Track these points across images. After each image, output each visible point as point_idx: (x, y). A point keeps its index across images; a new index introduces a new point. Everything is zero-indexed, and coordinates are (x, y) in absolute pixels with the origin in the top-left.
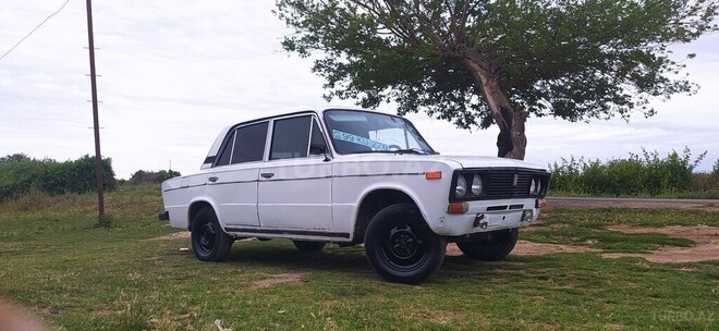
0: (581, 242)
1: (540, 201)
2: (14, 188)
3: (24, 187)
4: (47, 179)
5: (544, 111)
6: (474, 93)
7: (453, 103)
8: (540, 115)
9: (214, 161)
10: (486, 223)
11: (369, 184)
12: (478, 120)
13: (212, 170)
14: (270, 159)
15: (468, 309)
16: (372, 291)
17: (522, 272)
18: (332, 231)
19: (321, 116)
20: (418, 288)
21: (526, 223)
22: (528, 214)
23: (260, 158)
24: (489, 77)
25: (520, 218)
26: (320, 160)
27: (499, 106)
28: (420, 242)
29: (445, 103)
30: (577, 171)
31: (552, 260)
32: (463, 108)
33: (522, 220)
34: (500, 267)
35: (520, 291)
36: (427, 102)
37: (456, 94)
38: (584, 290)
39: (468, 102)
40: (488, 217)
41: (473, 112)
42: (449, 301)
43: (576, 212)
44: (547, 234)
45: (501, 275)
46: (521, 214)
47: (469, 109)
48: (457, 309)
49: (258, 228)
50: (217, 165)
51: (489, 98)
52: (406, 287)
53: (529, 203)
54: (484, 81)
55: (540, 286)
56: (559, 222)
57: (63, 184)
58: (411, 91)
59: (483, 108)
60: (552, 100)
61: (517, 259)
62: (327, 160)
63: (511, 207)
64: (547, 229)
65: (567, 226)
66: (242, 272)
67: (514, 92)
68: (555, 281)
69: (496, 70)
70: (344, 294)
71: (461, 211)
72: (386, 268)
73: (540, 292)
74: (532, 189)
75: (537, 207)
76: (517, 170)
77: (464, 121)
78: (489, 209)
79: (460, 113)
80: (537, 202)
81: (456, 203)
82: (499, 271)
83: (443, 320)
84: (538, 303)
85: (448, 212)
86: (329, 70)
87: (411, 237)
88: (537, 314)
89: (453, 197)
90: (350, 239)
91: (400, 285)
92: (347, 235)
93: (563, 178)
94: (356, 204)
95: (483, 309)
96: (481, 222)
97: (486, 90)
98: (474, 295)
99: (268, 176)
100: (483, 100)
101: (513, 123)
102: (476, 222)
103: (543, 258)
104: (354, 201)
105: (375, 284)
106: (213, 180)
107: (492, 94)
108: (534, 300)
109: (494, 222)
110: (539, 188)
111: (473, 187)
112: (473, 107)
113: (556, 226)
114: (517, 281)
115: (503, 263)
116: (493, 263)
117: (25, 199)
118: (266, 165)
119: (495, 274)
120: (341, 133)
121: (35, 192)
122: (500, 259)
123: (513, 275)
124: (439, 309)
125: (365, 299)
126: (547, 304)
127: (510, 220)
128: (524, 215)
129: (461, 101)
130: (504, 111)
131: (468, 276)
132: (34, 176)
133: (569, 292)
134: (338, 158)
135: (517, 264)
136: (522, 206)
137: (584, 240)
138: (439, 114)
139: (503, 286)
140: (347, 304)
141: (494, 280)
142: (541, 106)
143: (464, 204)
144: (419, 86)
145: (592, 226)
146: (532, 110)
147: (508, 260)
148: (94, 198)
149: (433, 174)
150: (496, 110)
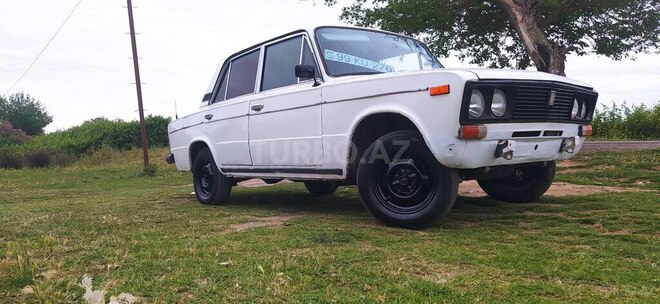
0: (631, 183)
1: (585, 128)
2: (89, 145)
3: (97, 144)
4: (116, 137)
5: (585, 49)
6: (508, 35)
7: (486, 47)
8: (582, 54)
9: (211, 98)
10: (511, 153)
11: (362, 108)
12: (513, 62)
13: (208, 108)
14: (261, 90)
15: (481, 262)
16: (359, 238)
17: (560, 215)
18: (324, 167)
19: (312, 35)
20: (422, 233)
21: (566, 155)
22: (569, 143)
23: (251, 90)
24: (525, 13)
25: (558, 149)
26: (308, 85)
27: (536, 43)
28: (426, 177)
29: (478, 47)
30: (620, 117)
31: (600, 200)
32: (497, 50)
33: (561, 150)
34: (530, 209)
35: (557, 238)
36: (459, 47)
37: (490, 37)
38: (647, 237)
39: (502, 44)
40: (513, 145)
41: (508, 55)
42: (457, 252)
43: (621, 154)
44: (590, 176)
45: (532, 219)
46: (559, 142)
47: (503, 52)
48: (465, 262)
49: (251, 168)
50: (213, 102)
51: (525, 36)
52: (406, 233)
53: (569, 130)
54: (519, 18)
55: (583, 232)
56: (603, 163)
57: (130, 141)
58: (442, 36)
59: (518, 49)
60: (595, 37)
61: (554, 200)
62: (316, 84)
63: (546, 133)
64: (591, 170)
65: (613, 167)
66: (229, 216)
67: (552, 31)
68: (604, 226)
69: (533, 5)
70: (322, 241)
71: (476, 136)
72: (383, 209)
73: (584, 240)
74: (574, 112)
75: (580, 134)
76: (553, 85)
77: (498, 64)
78: (516, 134)
79: (494, 56)
80: (580, 128)
81: (469, 126)
82: (530, 214)
83: (442, 279)
84: (582, 255)
85: (460, 138)
86: (357, 17)
87: (414, 171)
88: (581, 270)
89: (465, 117)
90: (344, 176)
91: (400, 229)
92: (339, 172)
93: (605, 125)
94: (348, 134)
95: (502, 263)
96: (505, 150)
97: (522, 28)
98: (493, 243)
99: (257, 109)
100: (520, 40)
101: (552, 60)
102: (498, 151)
103: (587, 199)
104: (346, 131)
105: (369, 229)
106: (209, 117)
107: (528, 31)
108: (576, 251)
109: (523, 152)
110: (583, 112)
111: (493, 106)
112: (509, 49)
113: (600, 167)
114: (553, 225)
115: (533, 205)
116: (523, 205)
117: (97, 155)
118: (256, 97)
119: (523, 217)
120: (335, 53)
121: (106, 148)
122: (533, 201)
123: (547, 218)
124: (441, 261)
125: (348, 247)
126: (596, 256)
127: (546, 150)
128: (563, 145)
129: (494, 45)
130: (542, 49)
131: (488, 219)
132: (106, 135)
133: (624, 239)
134: (329, 80)
135: (553, 205)
136: (561, 133)
137: (633, 181)
138: (471, 58)
139: (534, 232)
140: (317, 254)
141: (522, 224)
142: (582, 44)
143: (480, 127)
144: (450, 30)
145: (642, 167)
146: (572, 49)
147: (542, 202)
148: (141, 151)
149: (439, 88)
150: (532, 48)
